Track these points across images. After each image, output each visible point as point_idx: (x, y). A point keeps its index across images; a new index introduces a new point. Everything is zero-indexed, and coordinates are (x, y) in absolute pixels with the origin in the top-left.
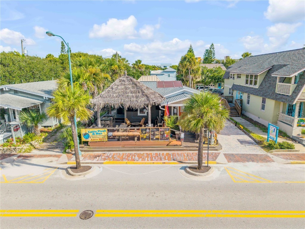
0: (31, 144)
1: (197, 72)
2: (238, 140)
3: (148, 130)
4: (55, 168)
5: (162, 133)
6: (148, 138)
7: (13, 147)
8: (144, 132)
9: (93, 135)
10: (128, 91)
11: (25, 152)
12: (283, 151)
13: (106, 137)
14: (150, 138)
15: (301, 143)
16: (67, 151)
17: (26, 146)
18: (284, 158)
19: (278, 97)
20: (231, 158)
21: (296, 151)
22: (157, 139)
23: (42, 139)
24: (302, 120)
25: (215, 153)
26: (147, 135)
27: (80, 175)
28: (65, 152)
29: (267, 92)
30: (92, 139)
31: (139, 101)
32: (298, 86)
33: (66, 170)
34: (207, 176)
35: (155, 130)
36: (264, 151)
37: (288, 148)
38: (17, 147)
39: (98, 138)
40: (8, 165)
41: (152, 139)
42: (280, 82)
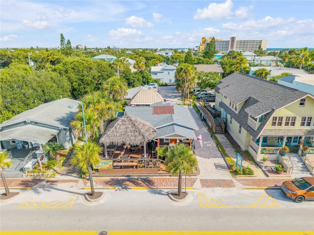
0: (54, 170)
2: (215, 164)
3: (144, 161)
4: (76, 193)
5: (155, 163)
6: (144, 167)
8: (141, 162)
10: (128, 130)
11: (50, 177)
12: (245, 177)
13: (112, 166)
14: (145, 167)
15: (261, 168)
16: (82, 177)
17: (50, 172)
18: (243, 184)
20: (204, 183)
21: (254, 177)
22: (151, 167)
23: (61, 164)
24: (265, 149)
25: (194, 178)
26: (143, 164)
27: (95, 201)
28: (81, 177)
29: (243, 121)
30: (101, 167)
31: (137, 140)
32: (261, 125)
33: (84, 195)
34: (184, 202)
35: (149, 161)
36: (231, 176)
37: (249, 174)
38: (44, 174)
39: (106, 167)
40: (41, 190)
41: (146, 167)
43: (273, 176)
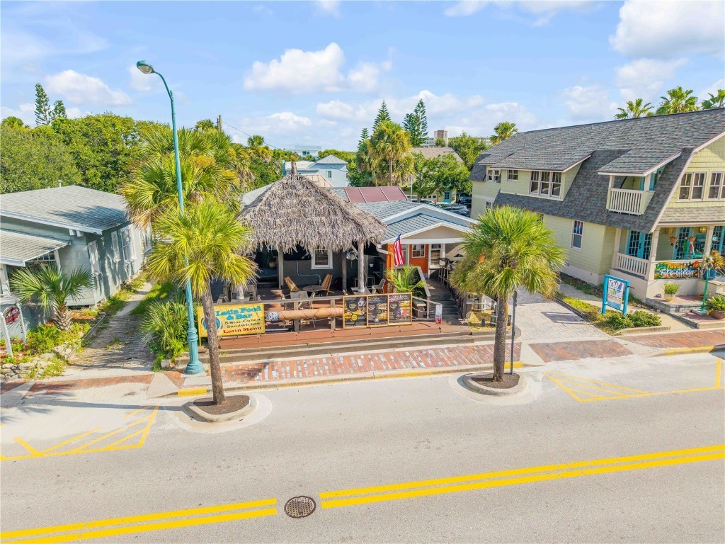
0: (58, 356)
1: (407, 165)
2: (545, 314)
3: (361, 302)
4: (152, 408)
5: (394, 307)
6: (363, 320)
7: (9, 365)
8: (353, 306)
9: (229, 321)
10: (309, 210)
11: (43, 375)
12: (642, 331)
13: (262, 325)
14: (365, 320)
15: (667, 312)
16: (163, 365)
17: (43, 361)
18: (648, 345)
19: (613, 220)
20: (548, 352)
21: (665, 329)
22: (383, 321)
23: (79, 341)
24: (663, 265)
26: (360, 312)
27: (229, 419)
28: (158, 367)
29: (585, 209)
30: (227, 330)
31: (340, 235)
32: (656, 196)
33: (185, 408)
34: (519, 394)
35: (377, 300)
36: (604, 333)
37: (649, 324)
38: (22, 365)
39: (242, 328)
41: (370, 321)
42: (615, 186)
43: (710, 325)
